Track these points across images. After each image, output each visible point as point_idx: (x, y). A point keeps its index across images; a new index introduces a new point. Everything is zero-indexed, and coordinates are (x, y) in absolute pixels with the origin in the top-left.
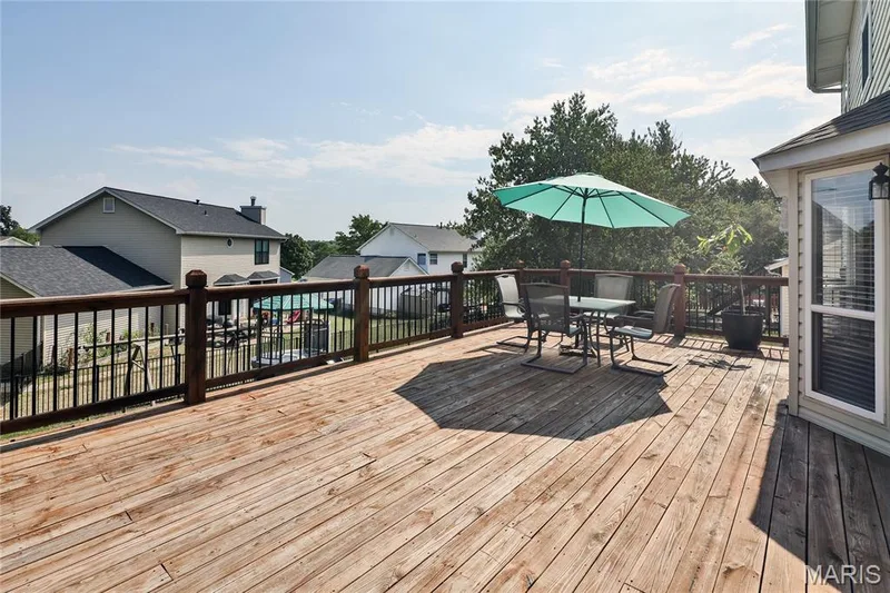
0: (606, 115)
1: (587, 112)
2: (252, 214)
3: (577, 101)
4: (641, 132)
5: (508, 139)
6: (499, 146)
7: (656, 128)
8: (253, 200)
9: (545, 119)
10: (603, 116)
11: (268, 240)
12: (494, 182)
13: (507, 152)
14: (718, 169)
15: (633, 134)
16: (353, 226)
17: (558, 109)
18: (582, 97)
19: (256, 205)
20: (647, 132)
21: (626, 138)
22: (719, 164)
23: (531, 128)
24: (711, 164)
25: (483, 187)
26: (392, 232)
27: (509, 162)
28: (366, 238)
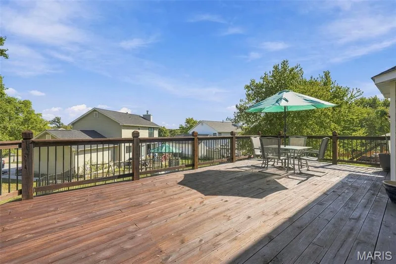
0: (299, 69)
1: (289, 68)
2: (147, 118)
3: (285, 63)
4: (315, 77)
5: (253, 82)
6: (249, 85)
7: (323, 74)
8: (147, 112)
9: (270, 72)
10: (297, 70)
11: (153, 128)
12: (247, 101)
13: (252, 88)
14: (355, 91)
15: (312, 77)
16: (186, 122)
17: (276, 68)
18: (287, 62)
19: (149, 114)
20: (319, 77)
21: (308, 79)
22: (355, 90)
23: (263, 77)
24: (351, 90)
25: (242, 103)
26: (202, 124)
27: (253, 92)
28: (191, 127)
